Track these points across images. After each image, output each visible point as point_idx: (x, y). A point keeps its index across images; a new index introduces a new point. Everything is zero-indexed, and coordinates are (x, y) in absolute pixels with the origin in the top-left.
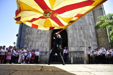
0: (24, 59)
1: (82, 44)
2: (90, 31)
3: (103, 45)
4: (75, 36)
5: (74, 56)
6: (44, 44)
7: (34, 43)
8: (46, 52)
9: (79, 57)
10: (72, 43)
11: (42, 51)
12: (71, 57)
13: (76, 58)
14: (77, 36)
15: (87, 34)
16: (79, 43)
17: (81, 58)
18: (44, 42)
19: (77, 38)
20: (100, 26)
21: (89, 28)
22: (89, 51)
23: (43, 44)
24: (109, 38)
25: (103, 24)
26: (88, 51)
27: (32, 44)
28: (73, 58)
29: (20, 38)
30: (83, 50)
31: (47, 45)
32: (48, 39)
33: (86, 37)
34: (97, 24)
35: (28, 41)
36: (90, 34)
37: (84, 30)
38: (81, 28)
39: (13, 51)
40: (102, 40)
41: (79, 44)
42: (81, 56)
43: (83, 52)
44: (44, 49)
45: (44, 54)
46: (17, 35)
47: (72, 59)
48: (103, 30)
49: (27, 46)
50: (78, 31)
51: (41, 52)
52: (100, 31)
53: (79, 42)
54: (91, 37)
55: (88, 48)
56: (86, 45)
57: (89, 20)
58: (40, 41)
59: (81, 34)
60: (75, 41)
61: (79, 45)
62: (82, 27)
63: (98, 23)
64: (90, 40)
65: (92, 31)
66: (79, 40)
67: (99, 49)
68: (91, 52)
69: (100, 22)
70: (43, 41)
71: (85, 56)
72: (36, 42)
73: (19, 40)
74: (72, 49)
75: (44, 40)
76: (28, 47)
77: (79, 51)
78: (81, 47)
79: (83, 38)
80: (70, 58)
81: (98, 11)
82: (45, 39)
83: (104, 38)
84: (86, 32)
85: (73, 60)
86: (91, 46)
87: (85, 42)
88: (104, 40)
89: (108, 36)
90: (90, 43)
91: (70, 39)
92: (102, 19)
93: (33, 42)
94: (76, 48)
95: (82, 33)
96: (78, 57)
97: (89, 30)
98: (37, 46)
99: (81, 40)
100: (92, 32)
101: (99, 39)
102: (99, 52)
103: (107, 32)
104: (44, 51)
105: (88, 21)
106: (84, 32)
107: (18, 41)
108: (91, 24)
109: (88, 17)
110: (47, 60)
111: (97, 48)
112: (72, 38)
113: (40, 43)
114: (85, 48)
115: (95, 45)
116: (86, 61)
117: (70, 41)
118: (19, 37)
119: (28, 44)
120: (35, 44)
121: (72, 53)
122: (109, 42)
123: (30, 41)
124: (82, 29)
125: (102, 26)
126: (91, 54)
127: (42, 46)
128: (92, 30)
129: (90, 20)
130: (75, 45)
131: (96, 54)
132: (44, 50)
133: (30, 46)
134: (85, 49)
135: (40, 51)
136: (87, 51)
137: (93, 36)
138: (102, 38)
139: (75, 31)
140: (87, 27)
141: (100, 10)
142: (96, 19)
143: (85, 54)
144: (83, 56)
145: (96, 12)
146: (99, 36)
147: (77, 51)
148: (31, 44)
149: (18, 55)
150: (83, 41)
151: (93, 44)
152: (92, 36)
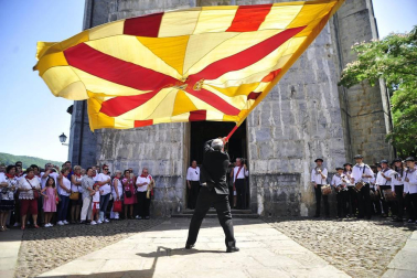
0: (98, 206)
1: (294, 150)
2: (323, 100)
3: (366, 141)
4: (271, 119)
5: (267, 191)
6: (164, 148)
7: (131, 147)
8: (174, 178)
9: (283, 195)
10: (262, 145)
11: (160, 173)
12: (256, 193)
13: (275, 196)
14: (277, 122)
15: (313, 113)
16: (284, 146)
17: (292, 195)
18: (167, 141)
19: (278, 129)
20: (359, 77)
21: (318, 92)
22: (317, 173)
23: (161, 150)
24: (386, 117)
25: (367, 72)
26: (314, 171)
27: (125, 148)
28: (265, 197)
29: (80, 119)
30: (297, 170)
31: (175, 152)
32: (178, 132)
33: (308, 124)
34: (346, 70)
35: (111, 138)
36: (321, 114)
37: (302, 98)
38: (293, 90)
39: (59, 179)
40: (363, 126)
41: (285, 150)
42: (291, 190)
43: (298, 176)
44: (167, 166)
45: (166, 184)
46: (70, 110)
47: (260, 200)
48: (368, 89)
49: (109, 156)
50: (280, 102)
51: (155, 177)
52: (357, 92)
53: (286, 140)
54: (325, 125)
55: (315, 164)
56: (307, 152)
57: (320, 63)
58: (152, 137)
59: (291, 115)
60: (269, 137)
61: (285, 152)
62: (296, 88)
63: (350, 66)
64: (323, 135)
65: (328, 103)
66: (286, 133)
67: (351, 166)
68: (323, 178)
69: (357, 63)
70: (161, 140)
71: (305, 189)
72: (138, 144)
73: (79, 128)
74: (259, 165)
75: (165, 136)
76: (112, 162)
77: (282, 171)
78: (290, 158)
79: (297, 128)
80: (256, 198)
81: (353, 20)
82: (168, 133)
83: (370, 117)
84: (308, 104)
85: (264, 204)
86: (324, 155)
87: (306, 141)
88: (369, 124)
89: (382, 111)
90: (322, 145)
91: (253, 132)
92: (364, 54)
93: (126, 142)
94: (273, 164)
95: (294, 110)
96: (279, 193)
97: (319, 99)
98: (141, 157)
99: (292, 135)
100: (329, 107)
101: (353, 122)
102: (352, 176)
103: (379, 96)
104: (167, 173)
105: (315, 66)
106: (302, 107)
107: (76, 131)
108: (325, 79)
109: (317, 53)
110: (178, 205)
111: (344, 160)
112: (260, 127)
113: (151, 146)
114: (306, 163)
115: (337, 152)
116: (307, 206)
117: (255, 137)
118: (77, 116)
119: (110, 150)
120: (135, 150)
121: (260, 180)
122: (388, 132)
123: (117, 141)
124: (297, 94)
125: (364, 76)
126: (324, 183)
127: (159, 156)
128: (328, 99)
129: (325, 62)
130: (271, 153)
131: (341, 186)
132: (167, 170)
133: (119, 158)
134: (303, 167)
135: (154, 174)
136: (311, 172)
137: (333, 122)
138: (363, 118)
139: (271, 103)
140: (314, 88)
141: (359, 17)
142: (346, 51)
143: (306, 184)
144: (296, 189)
145: (345, 25)
146: (353, 112)
147: (277, 171)
148: (120, 151)
149: (80, 194)
150: (300, 137)
151: (332, 147)
152: (329, 120)
